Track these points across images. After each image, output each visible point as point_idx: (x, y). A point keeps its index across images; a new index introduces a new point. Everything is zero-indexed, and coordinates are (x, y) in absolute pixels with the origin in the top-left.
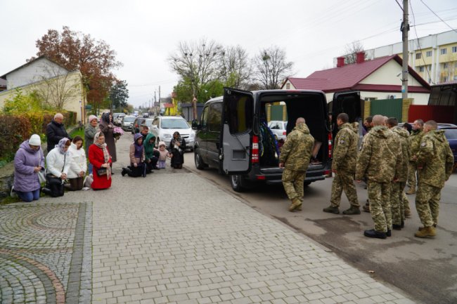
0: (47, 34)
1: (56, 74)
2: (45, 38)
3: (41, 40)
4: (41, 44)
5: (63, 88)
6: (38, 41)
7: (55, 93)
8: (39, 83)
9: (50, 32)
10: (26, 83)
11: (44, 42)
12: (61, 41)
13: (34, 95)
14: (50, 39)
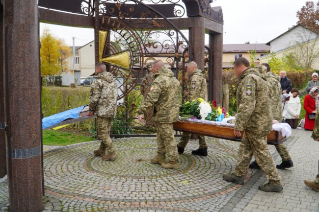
0: (305, 5)
1: (308, 39)
2: (303, 9)
3: (300, 11)
4: (300, 14)
5: (312, 50)
6: (298, 12)
7: (306, 55)
8: (294, 47)
9: (307, 4)
10: (284, 48)
11: (303, 12)
12: (316, 10)
13: (290, 57)
14: (307, 9)
